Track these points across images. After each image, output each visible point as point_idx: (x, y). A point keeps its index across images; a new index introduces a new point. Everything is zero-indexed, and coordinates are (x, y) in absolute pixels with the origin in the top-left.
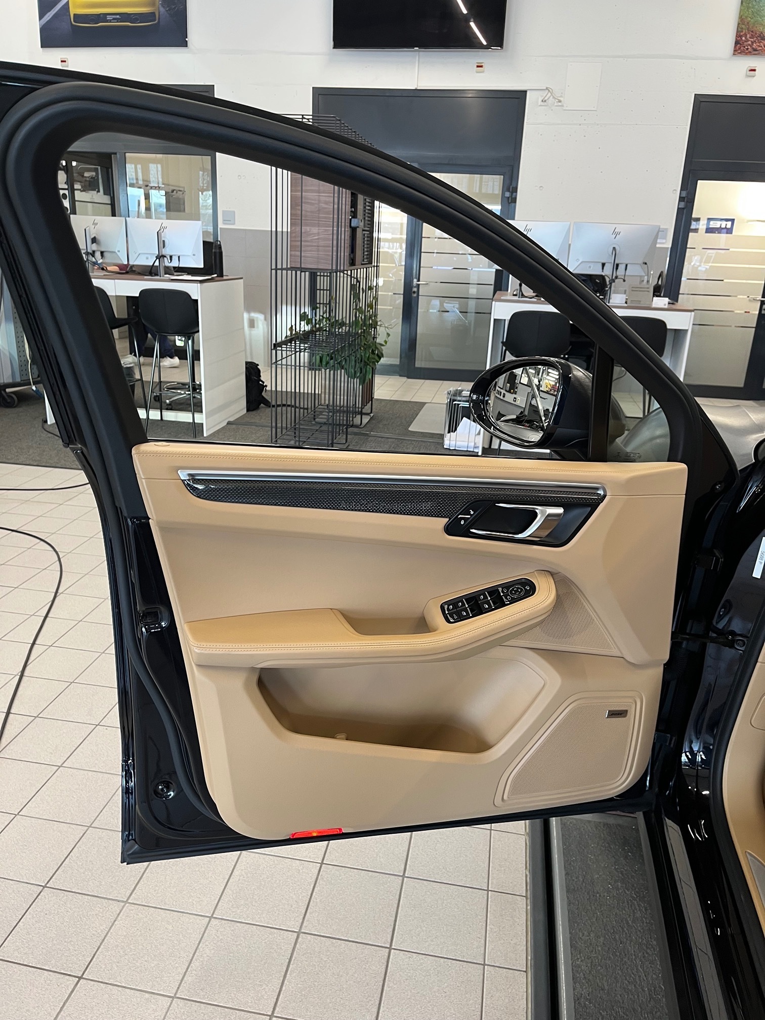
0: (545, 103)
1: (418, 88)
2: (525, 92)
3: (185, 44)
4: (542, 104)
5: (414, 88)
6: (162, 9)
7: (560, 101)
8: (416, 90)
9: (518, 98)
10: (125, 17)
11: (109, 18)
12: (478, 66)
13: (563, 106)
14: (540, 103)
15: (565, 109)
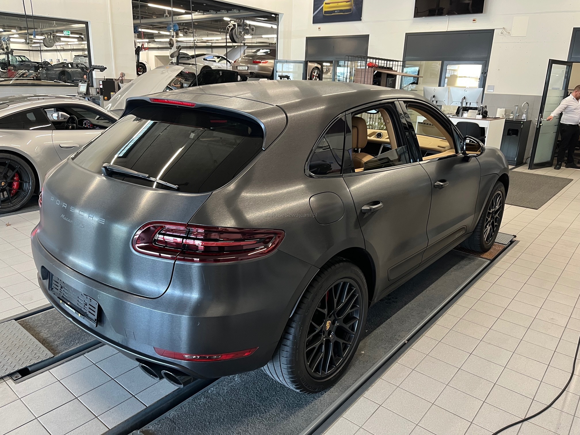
0: (502, 34)
1: (448, 31)
2: (494, 30)
3: (361, 20)
4: (501, 34)
5: (446, 31)
6: (354, 7)
7: (509, 33)
8: (447, 31)
9: (490, 33)
10: (341, 11)
11: (336, 12)
12: (473, 20)
13: (510, 35)
14: (500, 34)
15: (512, 36)
